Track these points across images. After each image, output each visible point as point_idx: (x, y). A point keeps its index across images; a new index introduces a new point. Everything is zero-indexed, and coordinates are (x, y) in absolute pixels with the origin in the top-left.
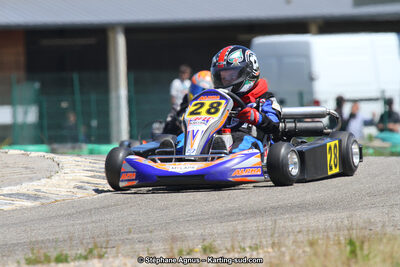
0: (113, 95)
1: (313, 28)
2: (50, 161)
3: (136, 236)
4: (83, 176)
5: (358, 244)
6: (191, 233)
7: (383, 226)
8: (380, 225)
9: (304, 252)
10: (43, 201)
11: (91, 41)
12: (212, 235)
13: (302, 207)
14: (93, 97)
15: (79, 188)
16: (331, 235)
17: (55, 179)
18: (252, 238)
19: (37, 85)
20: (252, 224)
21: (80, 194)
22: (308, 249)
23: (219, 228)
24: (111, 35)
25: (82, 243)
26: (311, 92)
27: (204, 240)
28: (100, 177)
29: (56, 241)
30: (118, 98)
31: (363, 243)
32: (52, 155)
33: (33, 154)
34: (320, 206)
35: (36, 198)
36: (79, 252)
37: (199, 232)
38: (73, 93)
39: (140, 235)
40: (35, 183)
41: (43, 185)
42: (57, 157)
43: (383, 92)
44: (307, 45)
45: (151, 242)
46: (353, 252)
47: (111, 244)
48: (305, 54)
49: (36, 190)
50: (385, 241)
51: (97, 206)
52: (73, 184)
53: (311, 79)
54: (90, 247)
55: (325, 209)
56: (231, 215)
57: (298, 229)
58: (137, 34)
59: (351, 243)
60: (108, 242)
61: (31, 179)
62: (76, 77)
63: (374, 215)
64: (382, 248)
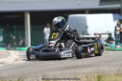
0: (26, 32)
1: (87, 12)
2: (7, 53)
3: (33, 75)
4: (17, 57)
5: (100, 77)
6: (50, 74)
7: (108, 72)
8: (107, 72)
9: (84, 80)
10: (5, 64)
11: (19, 16)
12: (56, 75)
13: (83, 66)
14: (20, 33)
15: (16, 60)
16: (92, 74)
17: (8, 58)
18: (68, 76)
19: (3, 30)
20: (68, 71)
21: (16, 62)
22: (85, 79)
23: (58, 73)
24: (25, 14)
25: (16, 77)
26: (86, 31)
27: (54, 76)
28: (22, 57)
29: (9, 76)
30: (28, 33)
31: (102, 77)
32: (7, 51)
33: (2, 50)
34: (89, 66)
35: (2, 63)
36: (15, 80)
37: (52, 74)
38: (14, 32)
39: (34, 75)
40: (2, 59)
41: (5, 60)
42: (9, 51)
43: (108, 31)
44: (85, 17)
45: (37, 77)
46: (99, 80)
47: (26, 77)
48: (85, 20)
49: (3, 61)
50: (109, 76)
51: (21, 66)
52: (14, 59)
53: (87, 27)
54: (19, 78)
55: (91, 67)
56: (62, 69)
57: (82, 73)
58: (33, 14)
59: (99, 77)
60: (24, 77)
61: (1, 58)
62: (15, 27)
63: (106, 69)
64: (108, 78)
